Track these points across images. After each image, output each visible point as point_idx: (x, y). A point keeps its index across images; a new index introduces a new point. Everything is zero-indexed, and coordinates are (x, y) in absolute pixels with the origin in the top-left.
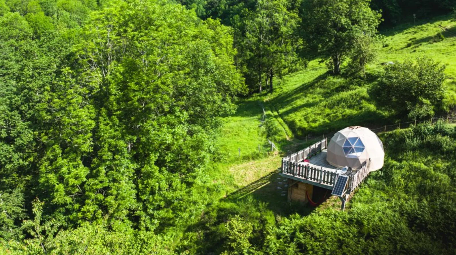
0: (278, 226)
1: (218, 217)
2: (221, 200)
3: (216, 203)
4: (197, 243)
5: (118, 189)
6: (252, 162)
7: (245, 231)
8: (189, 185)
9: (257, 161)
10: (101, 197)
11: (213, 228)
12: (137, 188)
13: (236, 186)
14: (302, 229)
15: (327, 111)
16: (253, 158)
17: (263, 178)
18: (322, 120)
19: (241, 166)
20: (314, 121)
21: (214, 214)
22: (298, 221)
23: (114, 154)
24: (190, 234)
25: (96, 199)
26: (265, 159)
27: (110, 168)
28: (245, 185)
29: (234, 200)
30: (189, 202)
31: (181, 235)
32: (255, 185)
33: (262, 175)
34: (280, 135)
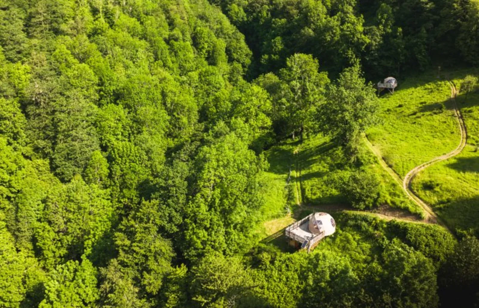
0: (280, 257)
1: (258, 251)
2: (260, 242)
3: (257, 243)
4: (250, 261)
5: (219, 240)
6: (276, 220)
7: (268, 258)
8: (246, 237)
9: (279, 219)
10: (213, 243)
11: (256, 256)
12: (225, 239)
13: (267, 235)
14: (289, 259)
15: (324, 187)
16: (277, 218)
17: (280, 231)
18: (319, 195)
19: (270, 222)
20: (315, 194)
21: (256, 250)
22: (289, 255)
23: (218, 227)
24: (246, 257)
25: (211, 244)
26: (283, 218)
27: (216, 232)
28: (271, 234)
29: (265, 243)
30: (247, 244)
31: (242, 257)
32: (276, 235)
33: (280, 229)
34: (294, 201)
